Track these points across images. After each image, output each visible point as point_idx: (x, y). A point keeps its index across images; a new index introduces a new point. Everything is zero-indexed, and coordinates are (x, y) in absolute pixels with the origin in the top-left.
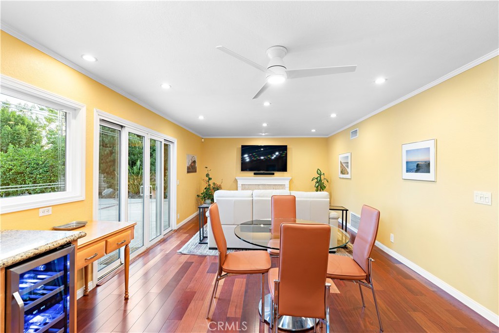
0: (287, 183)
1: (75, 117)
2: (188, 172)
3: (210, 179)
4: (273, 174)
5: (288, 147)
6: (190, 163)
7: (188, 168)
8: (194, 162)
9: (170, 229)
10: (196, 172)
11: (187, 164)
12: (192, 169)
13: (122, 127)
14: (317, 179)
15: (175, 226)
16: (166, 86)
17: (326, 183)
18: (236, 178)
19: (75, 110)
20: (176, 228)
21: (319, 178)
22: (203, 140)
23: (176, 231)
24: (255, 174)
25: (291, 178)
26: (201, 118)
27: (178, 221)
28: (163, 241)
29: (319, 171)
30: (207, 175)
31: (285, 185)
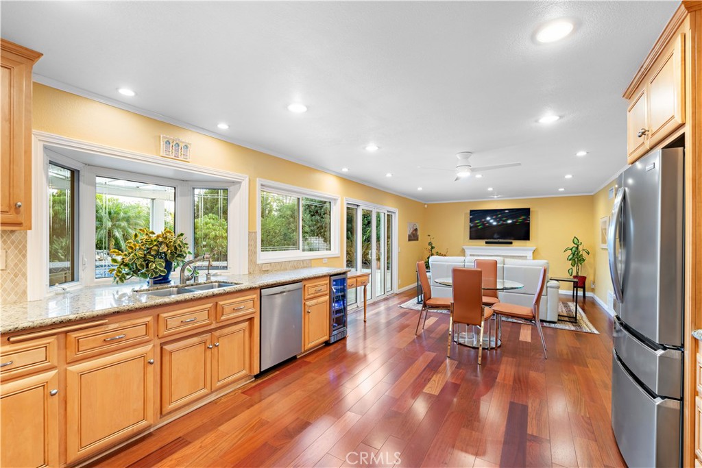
0: (530, 254)
1: (335, 205)
2: (409, 240)
3: (433, 248)
4: (511, 243)
5: (531, 210)
6: (411, 231)
7: (409, 236)
8: (416, 230)
9: (392, 292)
10: (417, 240)
11: (408, 232)
12: (413, 237)
13: (358, 206)
14: (571, 249)
15: (396, 290)
16: (389, 175)
17: (585, 255)
18: (464, 247)
19: (335, 200)
20: (398, 292)
21: (574, 249)
22: (426, 206)
23: (397, 294)
24: (487, 243)
25: (535, 248)
26: (420, 189)
27: (400, 287)
28: (386, 299)
29: (575, 240)
30: (430, 244)
31: (526, 257)
